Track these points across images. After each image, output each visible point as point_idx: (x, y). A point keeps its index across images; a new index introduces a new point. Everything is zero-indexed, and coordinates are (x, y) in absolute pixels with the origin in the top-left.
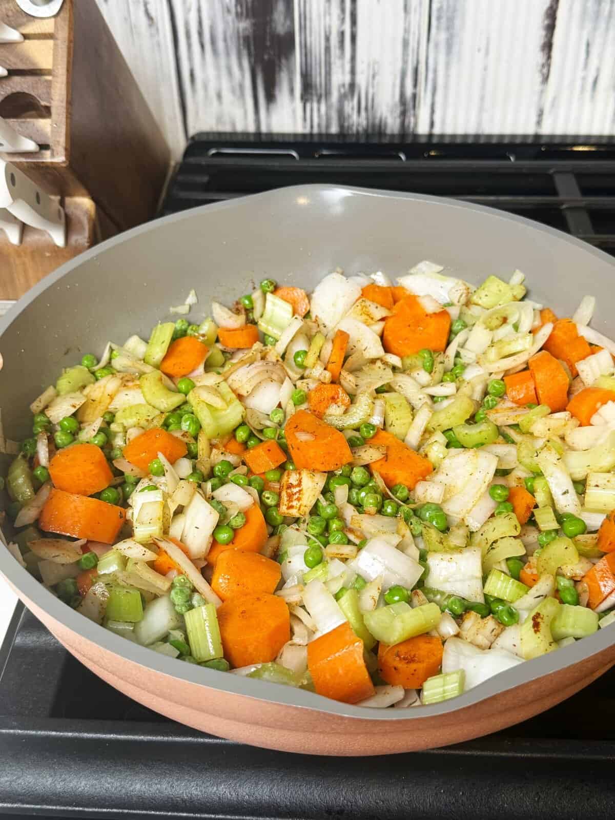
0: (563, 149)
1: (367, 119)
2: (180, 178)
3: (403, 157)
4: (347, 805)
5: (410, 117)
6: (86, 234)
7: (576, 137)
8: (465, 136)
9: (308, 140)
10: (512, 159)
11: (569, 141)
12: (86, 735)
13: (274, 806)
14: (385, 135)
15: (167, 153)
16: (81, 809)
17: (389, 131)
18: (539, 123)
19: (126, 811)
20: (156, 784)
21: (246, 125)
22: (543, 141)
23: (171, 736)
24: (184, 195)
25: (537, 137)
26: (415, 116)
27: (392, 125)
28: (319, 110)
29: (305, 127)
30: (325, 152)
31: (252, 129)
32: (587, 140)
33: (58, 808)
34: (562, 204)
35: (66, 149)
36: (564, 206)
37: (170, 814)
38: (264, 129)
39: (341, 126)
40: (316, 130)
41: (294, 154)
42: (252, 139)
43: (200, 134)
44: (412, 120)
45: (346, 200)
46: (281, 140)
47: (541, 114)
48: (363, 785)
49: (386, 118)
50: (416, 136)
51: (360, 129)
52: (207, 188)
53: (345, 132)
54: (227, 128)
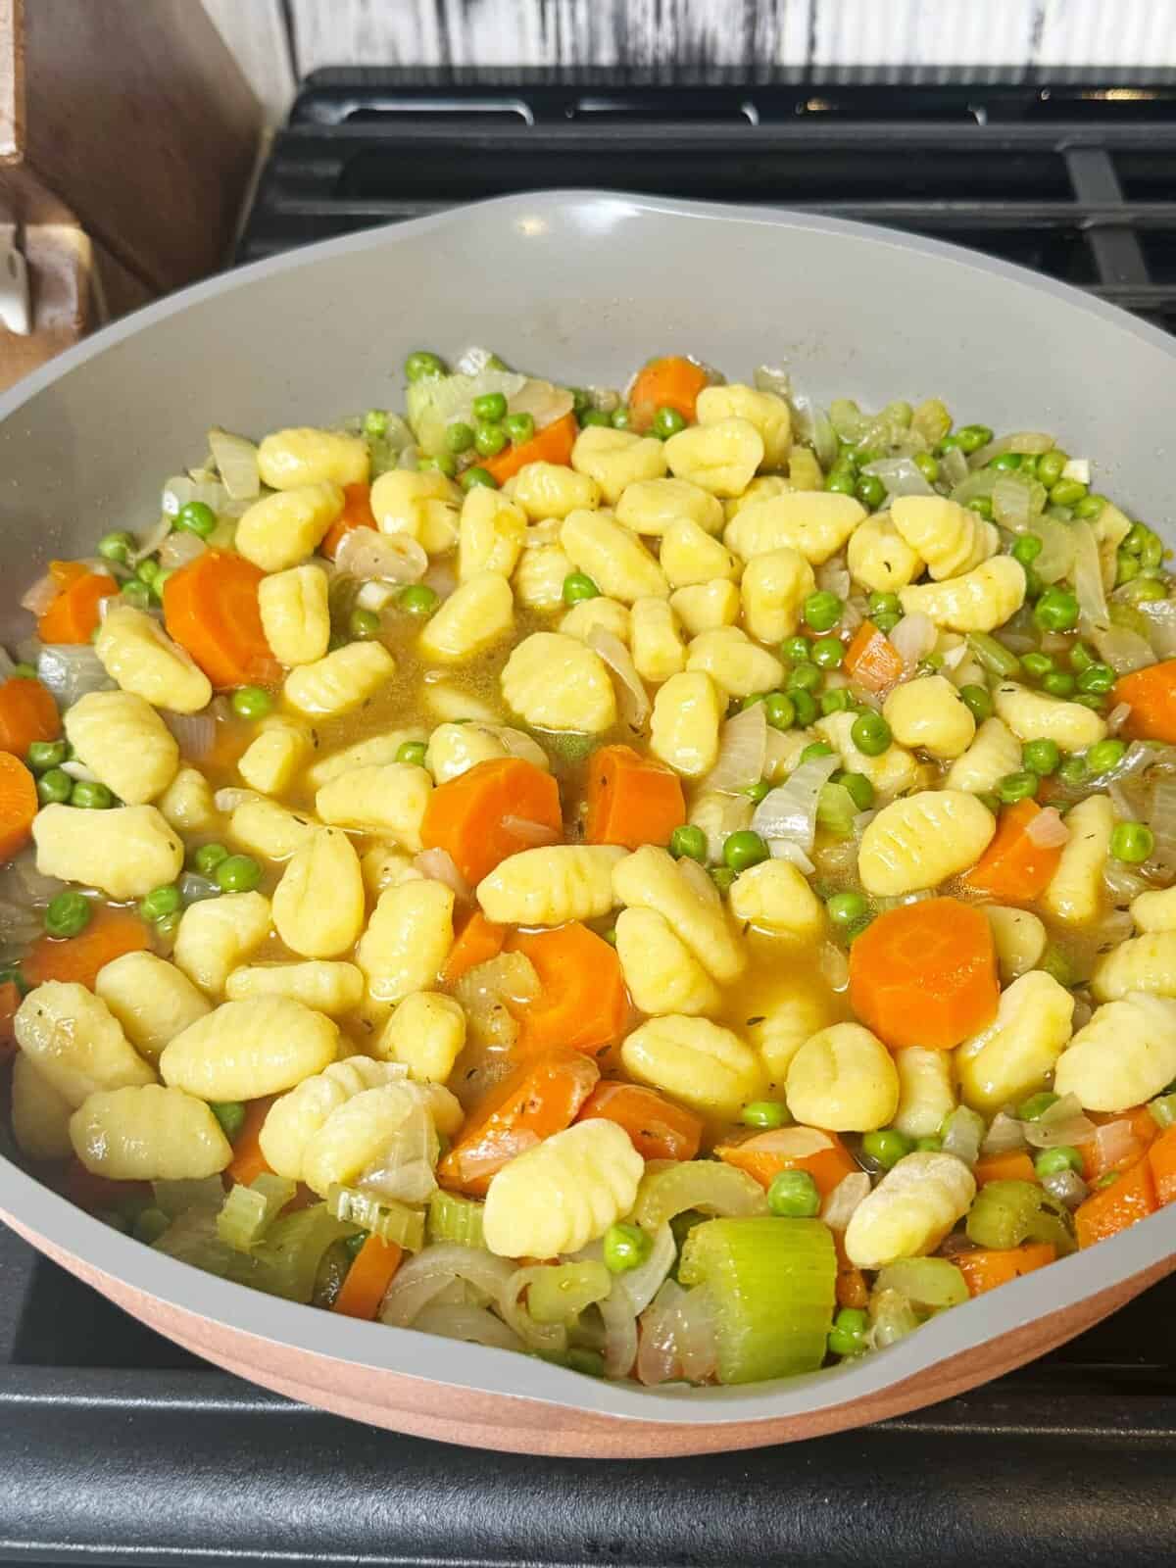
0: (1084, 96)
1: (676, 33)
2: (282, 168)
3: (752, 114)
4: (630, 1532)
5: (765, 30)
6: (73, 305)
7: (1113, 70)
8: (882, 69)
9: (551, 79)
10: (980, 117)
11: (1097, 79)
12: (83, 1400)
13: (479, 1536)
14: (714, 66)
15: (256, 111)
16: (81, 1547)
17: (721, 59)
18: (1035, 39)
19: (175, 1551)
20: (236, 1494)
21: (420, 48)
22: (1044, 79)
24: (287, 205)
25: (1031, 70)
26: (777, 26)
27: (729, 47)
28: (573, 14)
29: (544, 53)
30: (588, 106)
31: (432, 57)
32: (1134, 77)
33: (34, 1545)
34: (1084, 218)
35: (17, 126)
36: (1088, 224)
37: (264, 1555)
38: (458, 58)
39: (622, 49)
40: (567, 60)
41: (523, 110)
42: (434, 80)
43: (324, 71)
44: (770, 34)
45: (627, 223)
46: (494, 81)
47: (1039, 22)
48: (662, 1490)
49: (715, 32)
50: (778, 70)
51: (662, 55)
52: (339, 189)
53: (630, 61)
54: (380, 58)
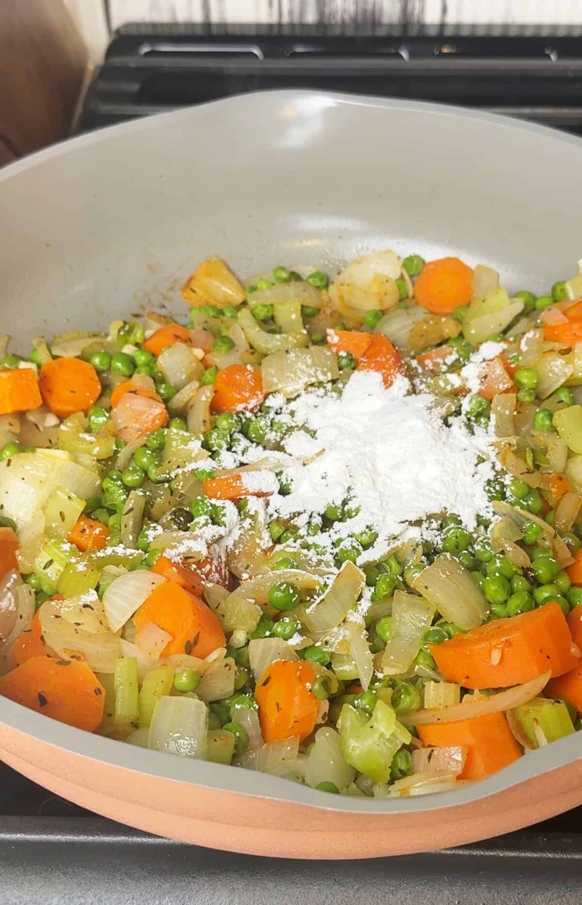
2: (102, 85)
3: (405, 54)
5: (413, 2)
8: (490, 26)
9: (275, 31)
10: (553, 57)
14: (380, 24)
15: (83, 52)
20: (79, 897)
21: (191, 12)
23: (97, 835)
24: (105, 108)
27: (391, 12)
29: (271, 15)
30: (299, 49)
31: (198, 17)
38: (215, 18)
39: (321, 13)
40: (286, 19)
41: (256, 51)
42: (199, 32)
43: (128, 25)
44: (418, 3)
45: (328, 113)
46: (238, 32)
50: (423, 26)
51: (347, 17)
52: (137, 99)
53: (326, 21)
54: (163, 17)
